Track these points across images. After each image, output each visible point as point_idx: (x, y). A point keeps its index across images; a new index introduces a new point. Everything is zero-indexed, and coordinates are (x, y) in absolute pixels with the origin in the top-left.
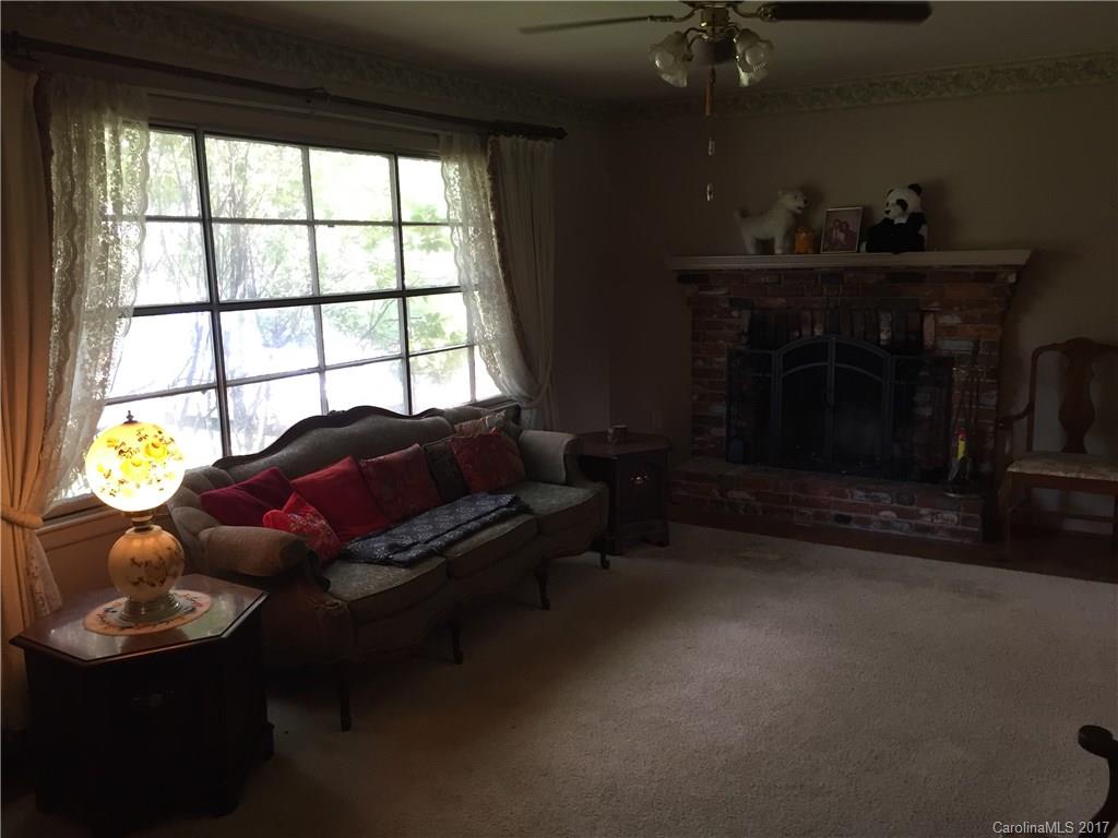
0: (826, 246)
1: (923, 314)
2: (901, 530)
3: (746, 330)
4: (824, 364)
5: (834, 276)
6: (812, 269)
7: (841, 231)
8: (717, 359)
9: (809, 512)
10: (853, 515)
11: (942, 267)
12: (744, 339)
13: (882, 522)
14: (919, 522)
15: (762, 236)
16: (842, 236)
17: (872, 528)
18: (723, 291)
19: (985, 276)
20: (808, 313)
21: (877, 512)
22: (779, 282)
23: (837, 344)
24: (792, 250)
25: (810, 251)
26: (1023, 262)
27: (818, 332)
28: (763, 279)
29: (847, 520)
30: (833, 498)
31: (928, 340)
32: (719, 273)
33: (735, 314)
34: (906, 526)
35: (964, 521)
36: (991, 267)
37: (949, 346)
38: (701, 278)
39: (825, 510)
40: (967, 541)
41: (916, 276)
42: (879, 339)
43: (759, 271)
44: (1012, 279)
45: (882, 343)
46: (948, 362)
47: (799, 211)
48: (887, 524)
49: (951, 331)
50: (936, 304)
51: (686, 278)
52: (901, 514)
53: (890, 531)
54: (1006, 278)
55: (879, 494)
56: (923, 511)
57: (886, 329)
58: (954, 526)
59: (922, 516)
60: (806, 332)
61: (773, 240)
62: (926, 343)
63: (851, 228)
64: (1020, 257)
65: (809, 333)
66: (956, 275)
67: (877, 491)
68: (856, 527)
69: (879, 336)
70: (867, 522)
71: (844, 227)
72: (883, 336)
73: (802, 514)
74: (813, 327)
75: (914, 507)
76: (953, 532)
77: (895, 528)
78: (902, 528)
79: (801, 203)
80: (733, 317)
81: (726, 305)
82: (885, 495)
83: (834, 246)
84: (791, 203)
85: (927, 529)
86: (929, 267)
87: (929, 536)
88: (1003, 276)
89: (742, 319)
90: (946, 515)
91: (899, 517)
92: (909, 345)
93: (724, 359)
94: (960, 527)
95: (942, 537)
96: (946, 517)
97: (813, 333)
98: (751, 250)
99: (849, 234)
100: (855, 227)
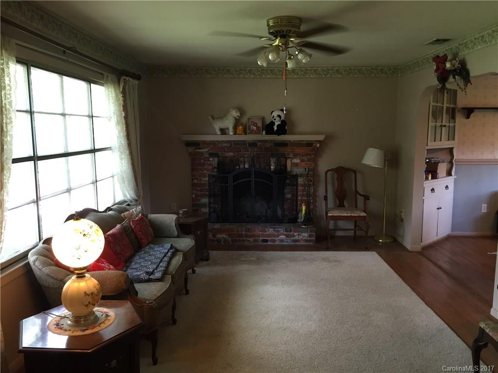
0: (249, 131)
1: (286, 159)
2: (287, 242)
3: (216, 166)
4: (249, 179)
5: (253, 144)
6: (245, 141)
7: (254, 126)
8: (204, 179)
9: (252, 240)
10: (269, 239)
11: (294, 141)
12: (215, 170)
13: (280, 240)
14: (294, 238)
15: (222, 127)
16: (255, 128)
17: (276, 243)
18: (207, 150)
19: (309, 144)
20: (242, 159)
21: (278, 236)
22: (231, 146)
23: (255, 171)
24: (235, 133)
25: (243, 134)
26: (322, 139)
27: (247, 166)
28: (224, 145)
29: (267, 241)
30: (261, 233)
31: (289, 169)
32: (204, 142)
33: (211, 159)
34: (289, 240)
35: (310, 236)
36: (311, 141)
37: (297, 171)
38: (196, 144)
39: (258, 238)
40: (311, 243)
41: (284, 144)
42: (271, 169)
43: (222, 142)
44: (318, 145)
45: (272, 170)
46: (296, 177)
47: (238, 118)
48: (282, 241)
49: (297, 165)
50: (291, 155)
51: (189, 144)
52: (287, 236)
53: (284, 243)
54: (316, 145)
55: (279, 229)
56: (295, 234)
57: (273, 165)
58: (307, 238)
59: (295, 236)
60: (242, 166)
61: (228, 129)
62: (288, 170)
63: (258, 125)
64: (321, 138)
65: (243, 167)
66: (299, 144)
67: (278, 228)
68: (270, 243)
69: (270, 167)
70: (274, 241)
71: (255, 124)
72: (272, 167)
73: (249, 241)
74: (244, 165)
75: (292, 233)
76: (306, 241)
77: (285, 242)
78: (288, 242)
79: (239, 114)
80: (210, 161)
81: (208, 156)
82: (281, 229)
83: (252, 132)
84: (235, 114)
85: (297, 241)
86: (290, 141)
87: (298, 243)
88: (315, 144)
89: (214, 161)
90: (303, 234)
91: (286, 237)
92: (282, 171)
93: (207, 179)
94: (309, 238)
95: (302, 243)
96: (304, 236)
97: (244, 167)
98: (219, 133)
99: (258, 127)
100: (260, 124)
